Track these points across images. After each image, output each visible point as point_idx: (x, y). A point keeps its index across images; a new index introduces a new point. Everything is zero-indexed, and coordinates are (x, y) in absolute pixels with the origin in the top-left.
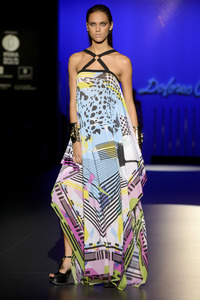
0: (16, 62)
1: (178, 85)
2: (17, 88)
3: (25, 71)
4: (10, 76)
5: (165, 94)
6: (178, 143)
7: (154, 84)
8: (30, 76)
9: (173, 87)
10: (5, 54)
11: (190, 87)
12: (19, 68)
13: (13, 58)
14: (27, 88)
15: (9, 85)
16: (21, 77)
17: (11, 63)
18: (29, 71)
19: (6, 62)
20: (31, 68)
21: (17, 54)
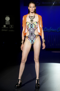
0: (9, 24)
1: (52, 29)
2: (9, 31)
3: (11, 26)
4: (7, 28)
5: (49, 32)
6: (53, 45)
7: (46, 29)
8: (13, 28)
9: (51, 30)
10: (6, 22)
11: (56, 30)
12: (10, 25)
13: (8, 23)
14: (12, 31)
15: (7, 30)
16: (10, 28)
17: (8, 24)
18: (12, 26)
19: (6, 24)
20: (13, 25)
21: (9, 22)
